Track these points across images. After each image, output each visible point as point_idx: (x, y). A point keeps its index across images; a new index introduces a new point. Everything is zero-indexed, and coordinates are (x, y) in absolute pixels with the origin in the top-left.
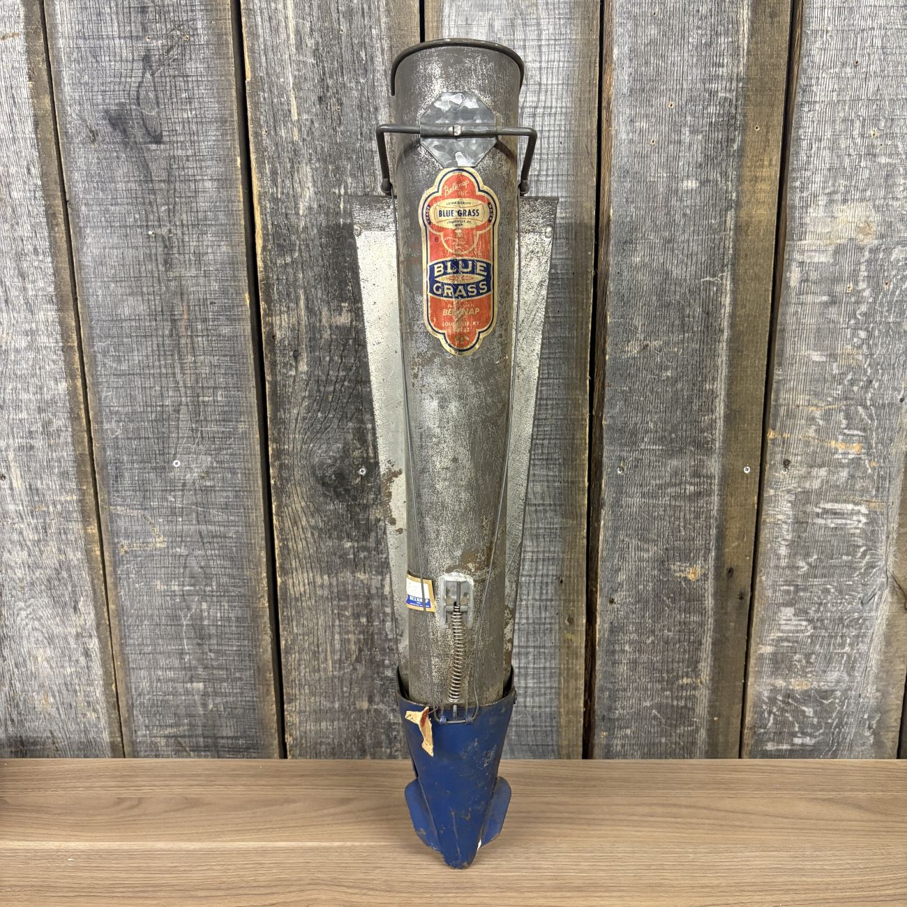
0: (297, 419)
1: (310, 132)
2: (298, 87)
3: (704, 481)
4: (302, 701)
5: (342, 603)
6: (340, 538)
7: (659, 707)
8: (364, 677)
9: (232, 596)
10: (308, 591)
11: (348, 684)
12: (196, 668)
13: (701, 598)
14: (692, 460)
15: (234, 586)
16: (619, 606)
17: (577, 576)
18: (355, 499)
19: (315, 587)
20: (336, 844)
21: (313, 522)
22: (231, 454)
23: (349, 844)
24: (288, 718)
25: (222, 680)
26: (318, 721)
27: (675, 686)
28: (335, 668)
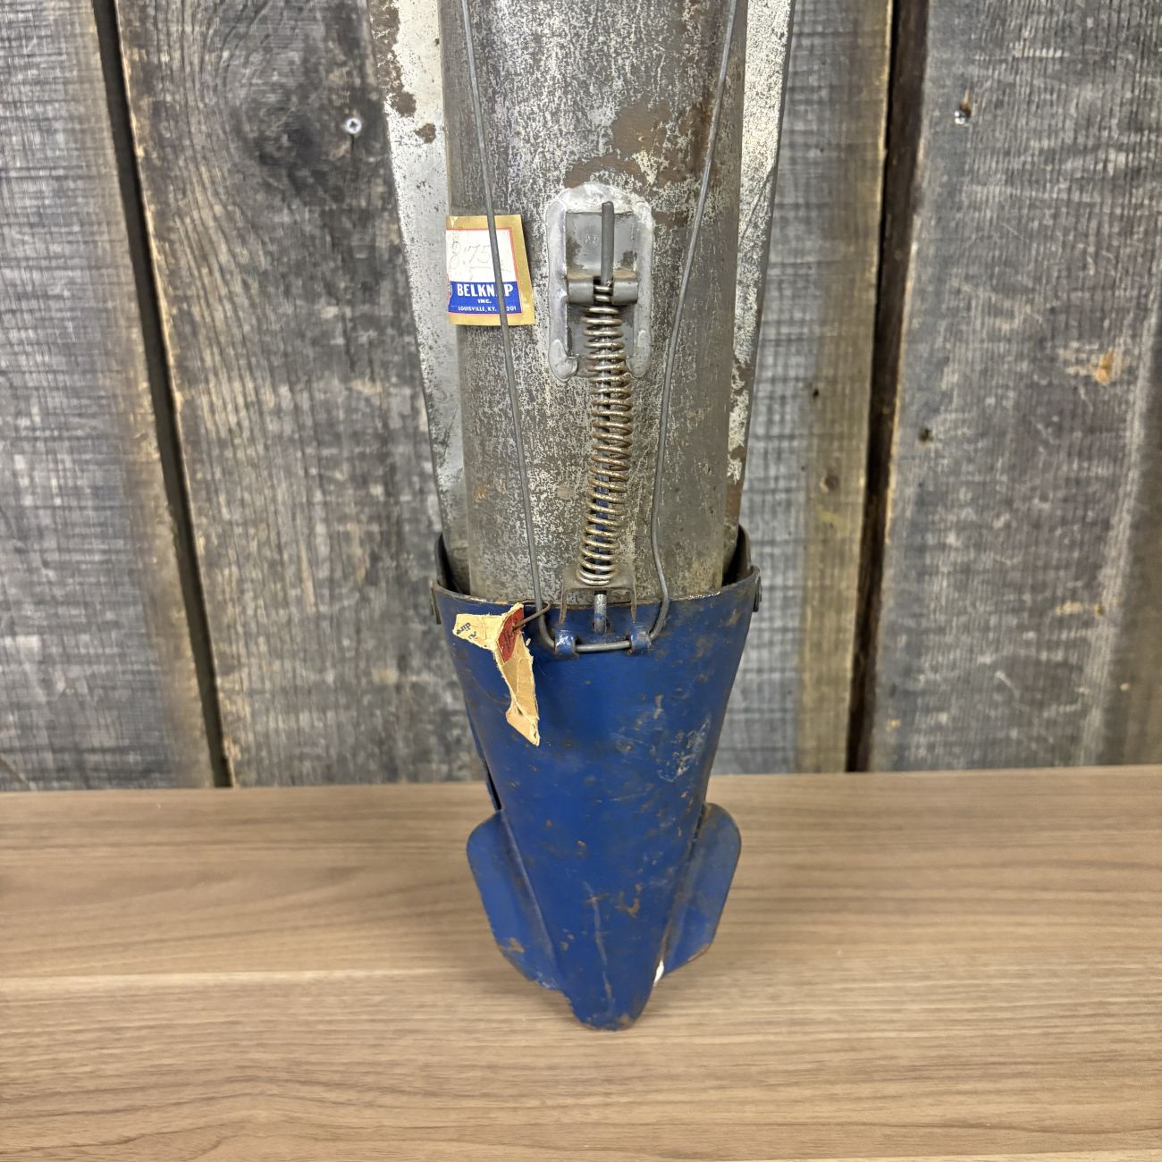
3: (1149, 141)
4: (255, 670)
5: (326, 452)
6: (311, 297)
7: (1011, 665)
8: (386, 616)
9: (78, 438)
10: (246, 424)
11: (352, 630)
12: (18, 603)
13: (1115, 425)
14: (1128, 86)
15: (80, 415)
16: (940, 446)
17: (852, 379)
18: (338, 196)
19: (261, 414)
20: (309, 975)
21: (243, 254)
22: (37, 82)
23: (339, 974)
24: (226, 705)
25: (77, 629)
26: (292, 709)
27: (1047, 620)
28: (322, 597)
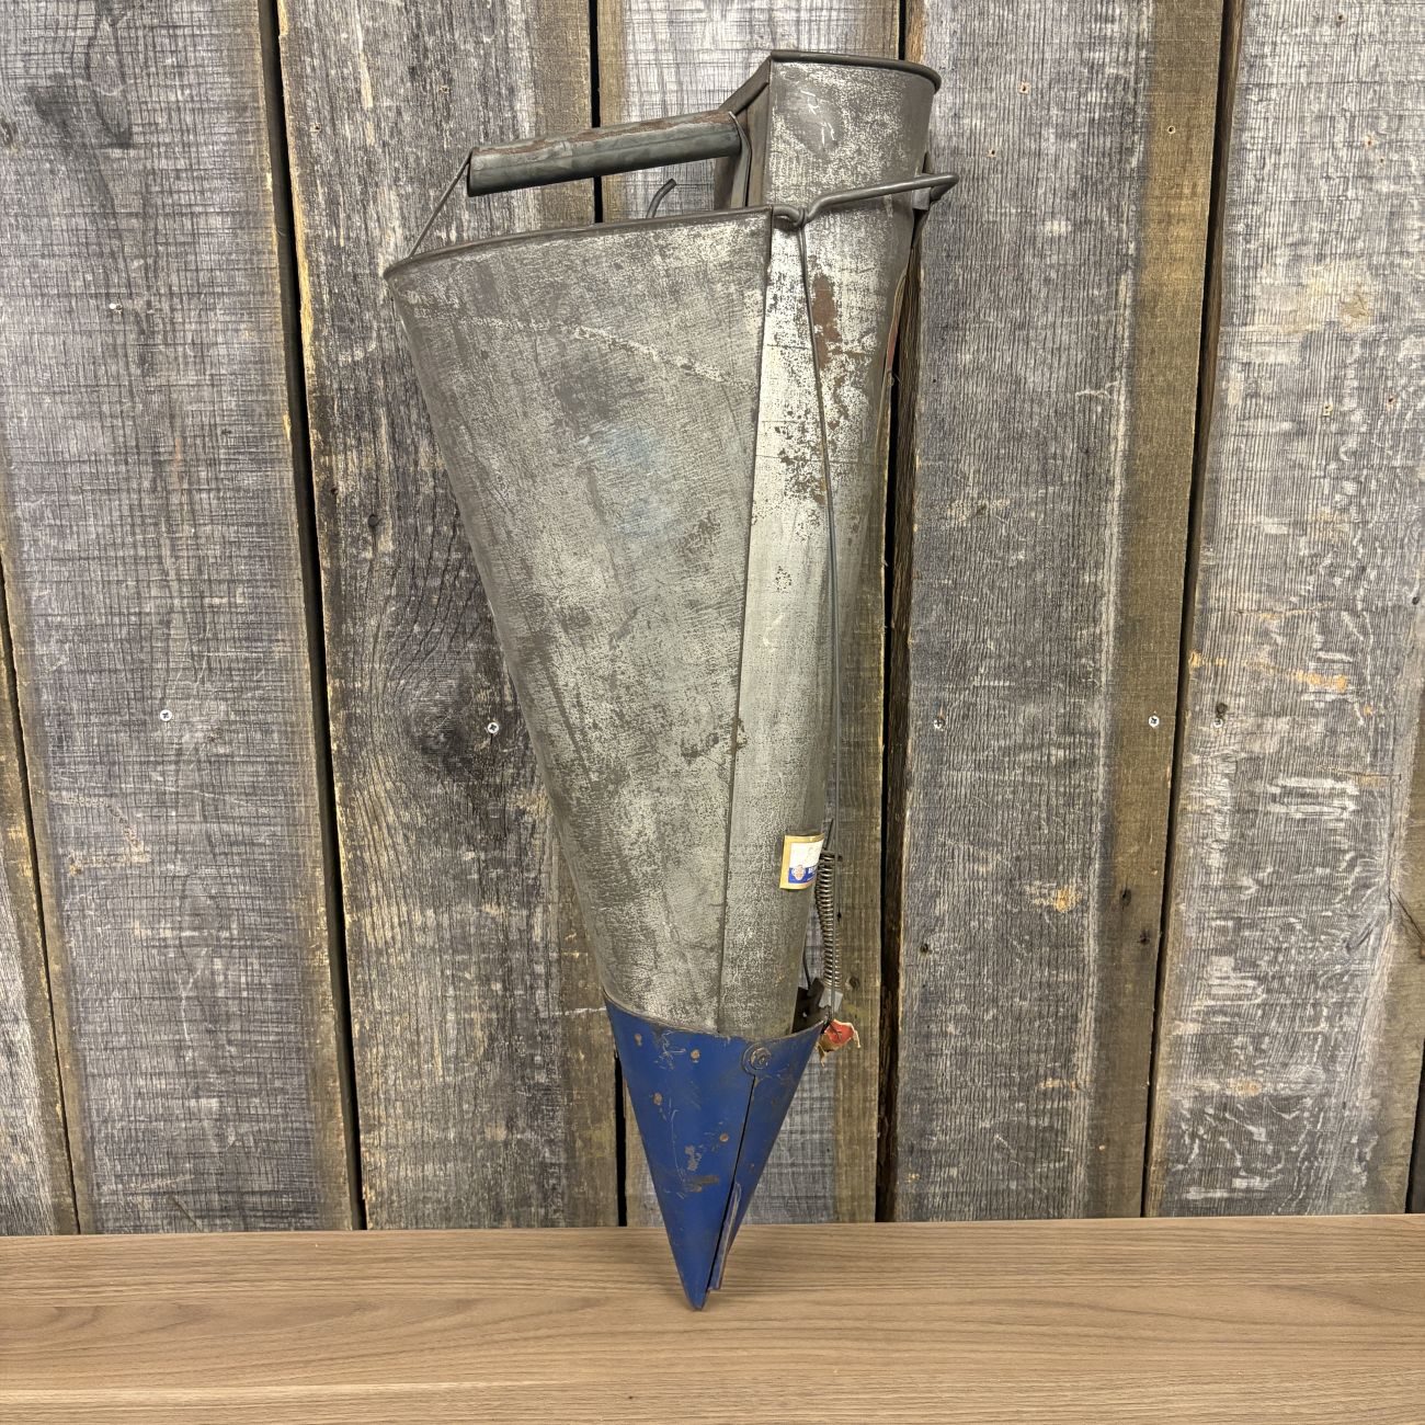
0: (376, 637)
1: (396, 130)
2: (372, 48)
3: (1080, 742)
4: (391, 1128)
5: (459, 958)
6: (455, 845)
7: (1006, 1129)
8: (499, 1085)
9: (266, 947)
10: (399, 937)
11: (471, 1096)
12: (204, 1073)
13: (1076, 943)
14: (1061, 704)
15: (269, 930)
16: (937, 957)
17: (866, 906)
18: (480, 776)
19: (411, 930)
20: (445, 1385)
21: (406, 817)
22: (262, 699)
23: (467, 1385)
24: (366, 1156)
25: (250, 1094)
26: (420, 1161)
27: (1033, 1093)
28: (449, 1069)
